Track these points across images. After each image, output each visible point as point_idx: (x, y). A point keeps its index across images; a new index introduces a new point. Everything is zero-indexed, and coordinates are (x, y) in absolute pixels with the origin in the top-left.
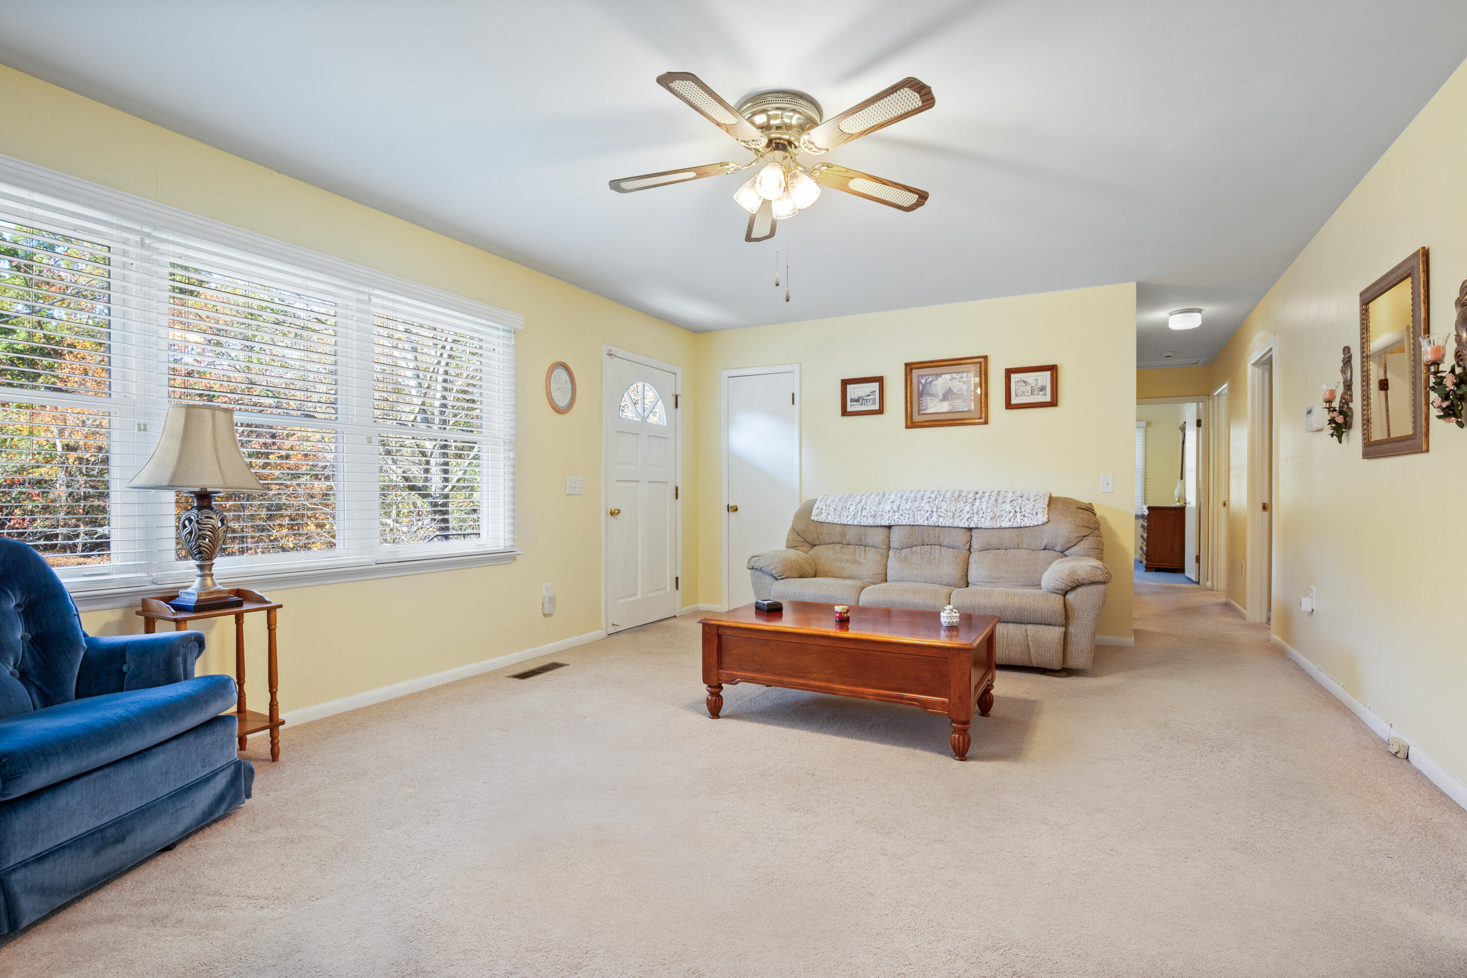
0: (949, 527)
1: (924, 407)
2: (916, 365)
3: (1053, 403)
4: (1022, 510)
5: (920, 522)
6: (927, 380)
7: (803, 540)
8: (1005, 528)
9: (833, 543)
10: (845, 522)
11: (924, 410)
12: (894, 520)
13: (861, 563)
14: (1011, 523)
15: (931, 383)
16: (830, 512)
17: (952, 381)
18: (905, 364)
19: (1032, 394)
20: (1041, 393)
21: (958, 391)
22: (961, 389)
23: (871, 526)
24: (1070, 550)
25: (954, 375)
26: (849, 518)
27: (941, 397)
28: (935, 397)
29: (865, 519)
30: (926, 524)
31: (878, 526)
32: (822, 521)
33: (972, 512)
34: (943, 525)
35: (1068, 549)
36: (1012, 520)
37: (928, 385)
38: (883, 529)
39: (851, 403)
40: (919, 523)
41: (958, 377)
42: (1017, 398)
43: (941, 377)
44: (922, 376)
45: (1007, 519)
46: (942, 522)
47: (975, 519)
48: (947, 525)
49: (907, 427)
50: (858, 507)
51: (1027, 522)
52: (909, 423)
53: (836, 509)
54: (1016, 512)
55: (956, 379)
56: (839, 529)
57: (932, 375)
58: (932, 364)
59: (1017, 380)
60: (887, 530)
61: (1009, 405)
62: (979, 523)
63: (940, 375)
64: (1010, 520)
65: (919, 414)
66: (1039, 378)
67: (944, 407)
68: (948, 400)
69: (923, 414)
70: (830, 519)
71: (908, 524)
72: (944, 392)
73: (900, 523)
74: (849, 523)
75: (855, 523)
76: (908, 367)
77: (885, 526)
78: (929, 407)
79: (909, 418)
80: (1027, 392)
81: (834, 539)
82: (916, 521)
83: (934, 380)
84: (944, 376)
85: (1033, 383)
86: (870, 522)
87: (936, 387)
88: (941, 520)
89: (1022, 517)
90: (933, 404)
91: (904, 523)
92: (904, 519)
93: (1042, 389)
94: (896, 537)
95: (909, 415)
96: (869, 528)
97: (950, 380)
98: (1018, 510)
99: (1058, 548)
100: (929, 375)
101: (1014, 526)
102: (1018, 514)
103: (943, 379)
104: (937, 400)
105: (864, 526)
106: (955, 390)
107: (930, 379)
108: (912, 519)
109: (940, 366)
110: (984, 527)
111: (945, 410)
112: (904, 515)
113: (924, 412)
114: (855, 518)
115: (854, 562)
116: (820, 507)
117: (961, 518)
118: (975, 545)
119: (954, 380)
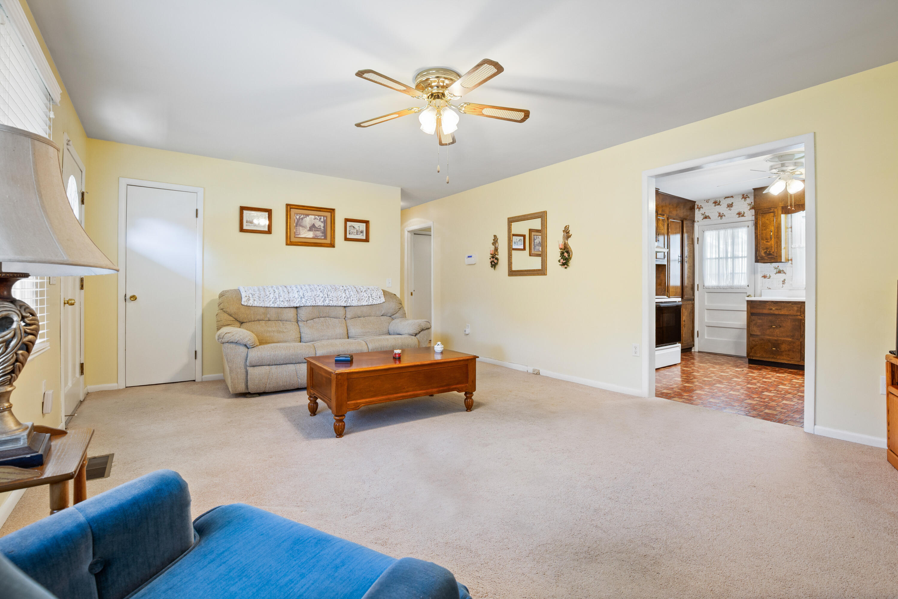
0: (336, 306)
1: (298, 233)
2: (294, 207)
3: (367, 240)
4: (372, 296)
5: (320, 304)
6: (300, 217)
7: (234, 320)
8: (365, 306)
9: (259, 320)
10: (268, 306)
11: (298, 235)
12: (303, 303)
13: (284, 332)
14: (368, 303)
15: (302, 219)
16: (256, 299)
17: (315, 220)
18: (286, 204)
19: (357, 234)
20: (361, 234)
21: (318, 226)
22: (320, 226)
23: (287, 307)
24: (394, 315)
25: (316, 216)
26: (271, 302)
27: (308, 229)
28: (305, 228)
29: (282, 303)
30: (322, 305)
31: (292, 307)
32: (251, 305)
33: (346, 297)
34: (332, 305)
35: (393, 315)
36: (368, 301)
37: (301, 220)
38: (293, 309)
39: (247, 224)
40: (318, 305)
41: (318, 218)
42: (350, 235)
43: (308, 216)
44: (297, 214)
45: (365, 301)
46: (331, 303)
47: (349, 301)
48: (335, 305)
49: (287, 244)
50: (275, 295)
51: (375, 302)
52: (288, 242)
53: (260, 296)
54: (369, 297)
55: (317, 219)
56: (262, 310)
57: (303, 214)
58: (304, 208)
59: (350, 225)
60: (295, 310)
61: (346, 239)
62: (352, 303)
63: (308, 215)
64: (367, 301)
65: (295, 237)
66: (360, 226)
67: (310, 235)
68: (312, 231)
69: (297, 237)
70: (256, 304)
71: (312, 305)
72: (310, 226)
73: (307, 305)
74: (271, 306)
75: (276, 306)
76: (289, 207)
77: (294, 307)
78: (301, 234)
79: (288, 239)
80: (355, 233)
81: (258, 317)
82: (317, 303)
83: (304, 218)
84: (310, 216)
85: (358, 228)
86: (286, 305)
87: (305, 222)
88: (331, 302)
89: (373, 300)
90: (303, 232)
91: (309, 305)
92: (309, 302)
93: (362, 232)
94: (303, 313)
95: (288, 237)
96: (284, 309)
97: (314, 219)
98: (370, 296)
99: (389, 315)
100: (302, 214)
101: (369, 304)
102: (370, 298)
103: (310, 218)
104: (306, 230)
105: (282, 307)
106: (317, 226)
107: (302, 217)
108: (314, 302)
109: (309, 210)
110: (354, 305)
111: (311, 237)
112: (308, 299)
113: (298, 236)
114: (275, 303)
115: (279, 332)
116: (248, 296)
117: (342, 300)
118: (348, 316)
119: (316, 220)
